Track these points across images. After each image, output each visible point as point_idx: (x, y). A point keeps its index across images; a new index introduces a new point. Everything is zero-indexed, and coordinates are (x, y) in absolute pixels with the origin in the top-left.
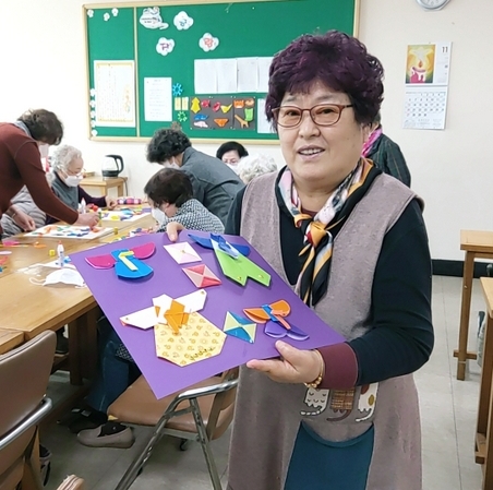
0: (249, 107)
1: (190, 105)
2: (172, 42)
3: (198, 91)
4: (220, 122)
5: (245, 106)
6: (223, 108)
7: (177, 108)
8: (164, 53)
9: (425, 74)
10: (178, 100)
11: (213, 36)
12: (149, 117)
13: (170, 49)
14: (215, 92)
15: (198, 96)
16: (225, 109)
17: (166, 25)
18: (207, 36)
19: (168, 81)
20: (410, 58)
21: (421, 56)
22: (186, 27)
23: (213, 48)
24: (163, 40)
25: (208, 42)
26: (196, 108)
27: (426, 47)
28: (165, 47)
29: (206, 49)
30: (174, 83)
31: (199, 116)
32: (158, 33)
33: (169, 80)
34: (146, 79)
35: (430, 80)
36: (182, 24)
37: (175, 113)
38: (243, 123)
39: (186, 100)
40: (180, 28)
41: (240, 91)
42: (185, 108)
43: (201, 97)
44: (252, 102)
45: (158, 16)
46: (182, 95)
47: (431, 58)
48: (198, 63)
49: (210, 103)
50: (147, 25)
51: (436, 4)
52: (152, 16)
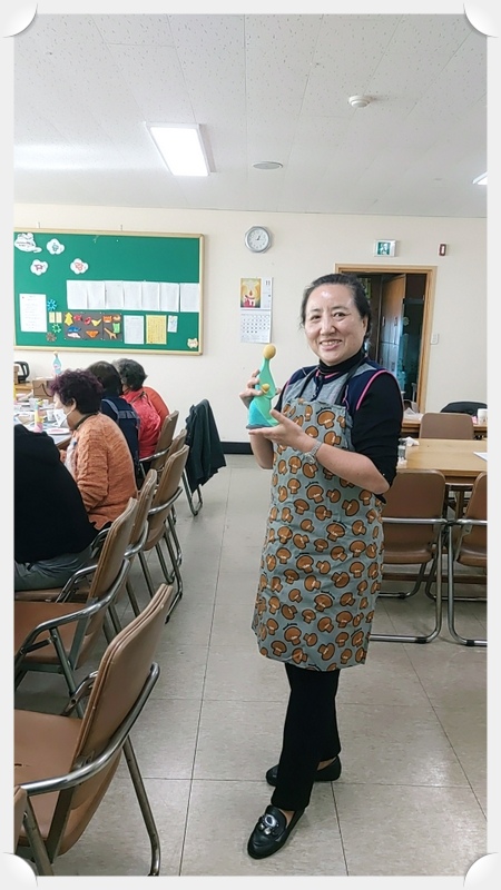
0: (116, 322)
1: (64, 318)
2: (45, 264)
3: (71, 306)
4: (92, 334)
5: (113, 321)
6: (93, 322)
7: (52, 321)
8: (38, 273)
9: (254, 301)
10: (52, 315)
11: (83, 261)
12: (24, 328)
13: (44, 270)
14: (86, 308)
15: (72, 311)
16: (95, 323)
17: (39, 250)
18: (78, 261)
19: (42, 298)
20: (243, 288)
21: (251, 287)
22: (58, 252)
23: (83, 271)
24: (36, 262)
25: (79, 266)
26: (69, 321)
27: (254, 280)
28: (39, 268)
29: (77, 272)
30: (48, 300)
31: (72, 328)
32: (32, 256)
33: (44, 297)
34: (21, 295)
35: (258, 306)
36: (55, 249)
37: (49, 325)
38: (111, 335)
39: (59, 314)
40: (52, 252)
41: (108, 308)
42: (59, 321)
43: (74, 312)
44: (119, 318)
45: (32, 241)
46: (55, 310)
47: (259, 289)
48: (70, 283)
49: (82, 317)
50: (21, 248)
51: (260, 249)
52: (25, 241)
